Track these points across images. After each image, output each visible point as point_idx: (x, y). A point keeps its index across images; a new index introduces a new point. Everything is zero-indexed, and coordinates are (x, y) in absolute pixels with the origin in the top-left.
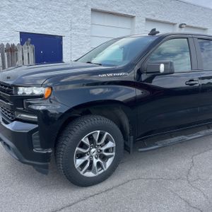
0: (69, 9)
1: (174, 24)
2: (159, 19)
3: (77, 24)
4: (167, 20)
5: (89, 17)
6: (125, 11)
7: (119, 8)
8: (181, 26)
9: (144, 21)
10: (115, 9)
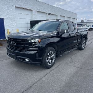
0: (6, 6)
1: (46, 13)
2: (41, 11)
3: (10, 13)
4: (44, 12)
5: (15, 10)
6: (29, 8)
7: (26, 6)
8: (49, 14)
9: (36, 12)
10: (25, 7)
